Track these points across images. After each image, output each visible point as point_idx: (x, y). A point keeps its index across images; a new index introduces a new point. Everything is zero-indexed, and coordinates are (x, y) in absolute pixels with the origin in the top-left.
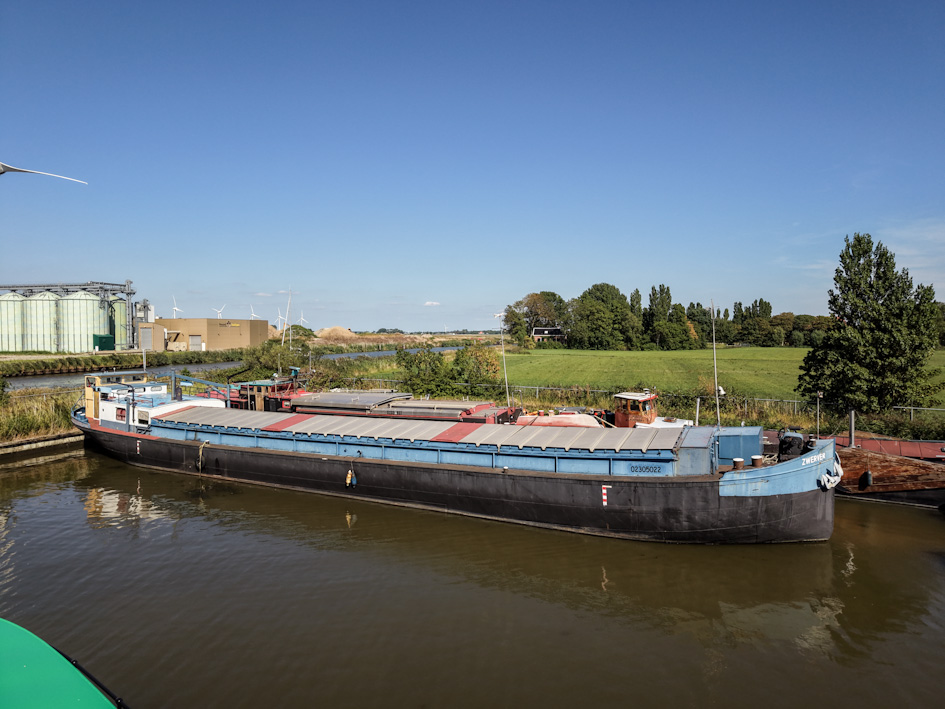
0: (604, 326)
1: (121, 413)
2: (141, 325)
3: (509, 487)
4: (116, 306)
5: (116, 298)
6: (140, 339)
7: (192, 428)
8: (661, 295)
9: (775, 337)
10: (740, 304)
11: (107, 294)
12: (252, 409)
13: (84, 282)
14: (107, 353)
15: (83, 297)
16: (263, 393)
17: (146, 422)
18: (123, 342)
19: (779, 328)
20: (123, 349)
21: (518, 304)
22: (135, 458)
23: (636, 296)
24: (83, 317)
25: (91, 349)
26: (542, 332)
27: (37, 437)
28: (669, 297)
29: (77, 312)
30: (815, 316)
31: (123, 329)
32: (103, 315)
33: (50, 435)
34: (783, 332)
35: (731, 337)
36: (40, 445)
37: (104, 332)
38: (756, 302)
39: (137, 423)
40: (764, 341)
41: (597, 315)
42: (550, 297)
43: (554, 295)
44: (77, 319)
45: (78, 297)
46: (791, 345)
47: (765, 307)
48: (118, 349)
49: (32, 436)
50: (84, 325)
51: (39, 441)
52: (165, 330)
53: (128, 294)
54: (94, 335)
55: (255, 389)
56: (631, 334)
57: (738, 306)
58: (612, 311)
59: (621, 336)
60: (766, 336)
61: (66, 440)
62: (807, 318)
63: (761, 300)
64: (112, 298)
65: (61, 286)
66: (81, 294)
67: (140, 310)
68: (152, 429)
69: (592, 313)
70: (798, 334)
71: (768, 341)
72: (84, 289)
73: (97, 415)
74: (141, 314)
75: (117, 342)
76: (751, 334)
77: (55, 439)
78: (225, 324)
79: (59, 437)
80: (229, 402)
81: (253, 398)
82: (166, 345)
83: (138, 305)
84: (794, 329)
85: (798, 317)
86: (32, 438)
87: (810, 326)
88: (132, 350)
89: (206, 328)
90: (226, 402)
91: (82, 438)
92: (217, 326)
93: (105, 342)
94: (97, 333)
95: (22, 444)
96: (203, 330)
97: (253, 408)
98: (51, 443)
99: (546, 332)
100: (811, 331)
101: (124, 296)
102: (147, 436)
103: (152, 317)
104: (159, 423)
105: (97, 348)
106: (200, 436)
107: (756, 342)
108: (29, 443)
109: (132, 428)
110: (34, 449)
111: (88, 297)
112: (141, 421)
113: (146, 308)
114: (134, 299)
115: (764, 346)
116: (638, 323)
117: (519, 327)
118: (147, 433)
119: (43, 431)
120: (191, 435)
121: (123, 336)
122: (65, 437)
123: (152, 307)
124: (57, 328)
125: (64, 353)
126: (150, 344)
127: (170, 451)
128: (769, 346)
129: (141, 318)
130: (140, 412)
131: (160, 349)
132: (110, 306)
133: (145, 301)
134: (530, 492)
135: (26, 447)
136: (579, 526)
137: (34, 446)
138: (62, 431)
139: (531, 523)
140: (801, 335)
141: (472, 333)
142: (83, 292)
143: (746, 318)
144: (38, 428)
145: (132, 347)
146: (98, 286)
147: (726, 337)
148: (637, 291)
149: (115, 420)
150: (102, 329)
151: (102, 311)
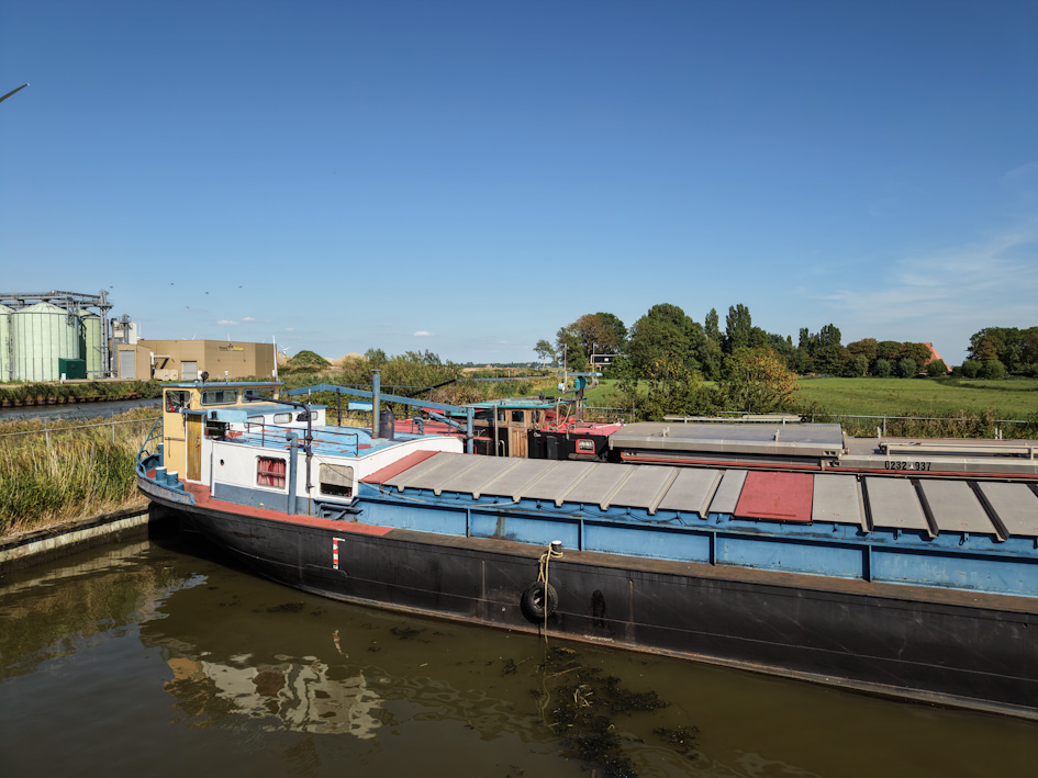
0: (679, 351)
1: (271, 468)
2: (120, 347)
4: (88, 323)
5: (87, 313)
6: (120, 365)
7: (488, 505)
8: (739, 315)
9: (858, 366)
10: (807, 330)
11: (76, 307)
12: (501, 455)
13: (47, 291)
14: (76, 382)
15: (46, 310)
16: (527, 423)
17: (345, 491)
18: (97, 368)
19: (862, 355)
20: (96, 377)
21: (573, 327)
22: (326, 579)
23: (712, 319)
24: (46, 334)
25: (56, 377)
26: (602, 360)
27: (58, 523)
28: (749, 319)
29: (37, 328)
31: (96, 353)
32: (71, 333)
33: (84, 517)
34: (867, 360)
35: (804, 366)
36: (64, 539)
37: (71, 354)
38: (825, 327)
39: (316, 494)
40: (845, 371)
41: (670, 340)
42: (608, 319)
43: (612, 316)
44: (37, 340)
45: (39, 310)
46: (874, 375)
47: (832, 333)
48: (91, 377)
49: (47, 524)
50: (46, 347)
51: (62, 531)
52: (152, 354)
53: (103, 308)
54: (60, 359)
55: (509, 415)
56: (709, 361)
57: (804, 332)
58: (686, 334)
59: (698, 365)
60: (847, 365)
61: (115, 526)
62: (892, 345)
63: (830, 326)
64: (82, 313)
65: (15, 297)
66: (42, 307)
67: (118, 328)
68: (363, 506)
69: (665, 337)
70: (882, 362)
71: (849, 370)
72: (47, 300)
73: (194, 472)
74: (119, 334)
75: (88, 369)
76: (830, 363)
77: (92, 525)
78: (226, 347)
79: (103, 520)
80: (471, 442)
81: (504, 432)
82: (153, 373)
83: (115, 323)
84: (878, 357)
85: (882, 344)
86: (48, 526)
87: (895, 354)
88: (108, 380)
89: (203, 352)
90: (465, 441)
91: (145, 518)
92: (217, 349)
93: (74, 368)
94: (64, 357)
95: (24, 542)
96: (200, 354)
97: (504, 452)
98: (85, 534)
99: (607, 360)
100: (898, 359)
101: (97, 310)
102: (347, 524)
103: (134, 338)
104: (382, 493)
105: (64, 375)
106: (511, 526)
107: (835, 373)
108: (42, 536)
109: (304, 506)
110: (51, 551)
111: (52, 310)
112: (326, 488)
113: (126, 325)
114: (110, 314)
115: (845, 376)
116: (716, 348)
117: (576, 354)
118: (349, 518)
119: (69, 509)
120: (486, 525)
121: (96, 362)
122: (112, 519)
123: (133, 325)
124: (10, 351)
125: (20, 382)
126: (131, 371)
127: (435, 566)
128: (851, 377)
129: (120, 339)
130: (326, 467)
131: (146, 377)
132: (80, 323)
133: (125, 317)
135: (33, 548)
137: (50, 543)
138: (109, 508)
140: (888, 363)
141: (478, 366)
142: (45, 304)
143: (813, 345)
144: (59, 504)
145: (107, 375)
146: (65, 296)
147: (797, 366)
148: (713, 312)
149: (254, 485)
150: (70, 352)
151: (70, 328)
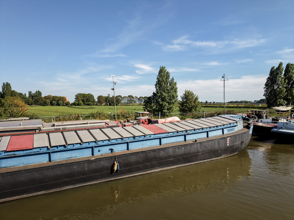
3: (199, 147)
8: (7, 86)
9: (47, 103)
10: (31, 92)
19: (48, 100)
28: (11, 87)
30: (59, 96)
34: (49, 101)
35: (30, 103)
38: (37, 91)
40: (43, 104)
46: (52, 105)
47: (39, 93)
57: (30, 93)
60: (44, 102)
62: (56, 97)
63: (38, 91)
70: (54, 102)
76: (39, 102)
84: (53, 100)
85: (54, 97)
87: (57, 99)
100: (58, 101)
107: (40, 105)
115: (43, 106)
128: (45, 106)
134: (206, 147)
136: (221, 156)
139: (206, 160)
140: (55, 102)
143: (33, 96)
147: (28, 103)
